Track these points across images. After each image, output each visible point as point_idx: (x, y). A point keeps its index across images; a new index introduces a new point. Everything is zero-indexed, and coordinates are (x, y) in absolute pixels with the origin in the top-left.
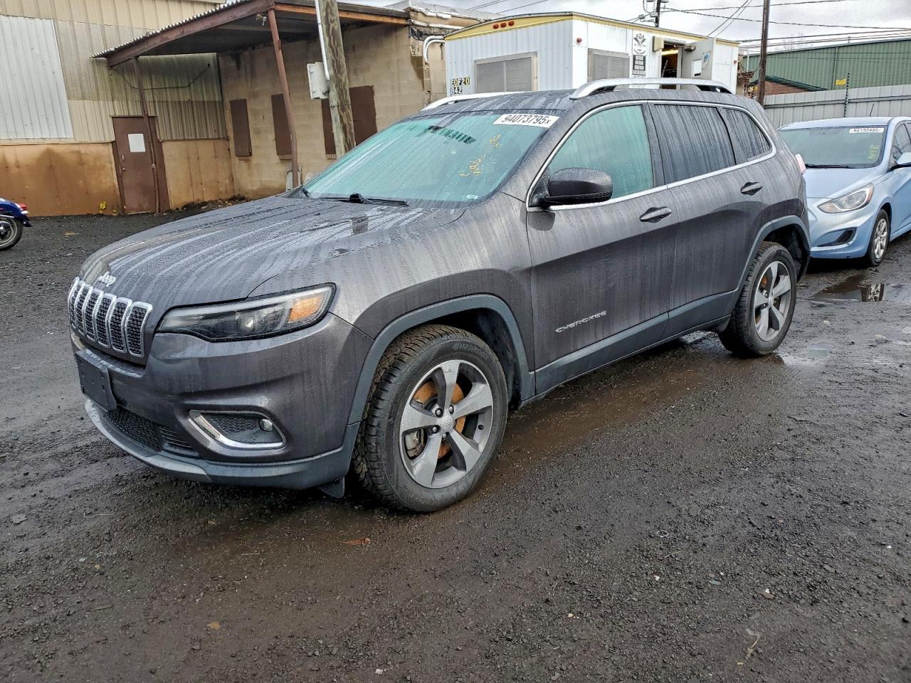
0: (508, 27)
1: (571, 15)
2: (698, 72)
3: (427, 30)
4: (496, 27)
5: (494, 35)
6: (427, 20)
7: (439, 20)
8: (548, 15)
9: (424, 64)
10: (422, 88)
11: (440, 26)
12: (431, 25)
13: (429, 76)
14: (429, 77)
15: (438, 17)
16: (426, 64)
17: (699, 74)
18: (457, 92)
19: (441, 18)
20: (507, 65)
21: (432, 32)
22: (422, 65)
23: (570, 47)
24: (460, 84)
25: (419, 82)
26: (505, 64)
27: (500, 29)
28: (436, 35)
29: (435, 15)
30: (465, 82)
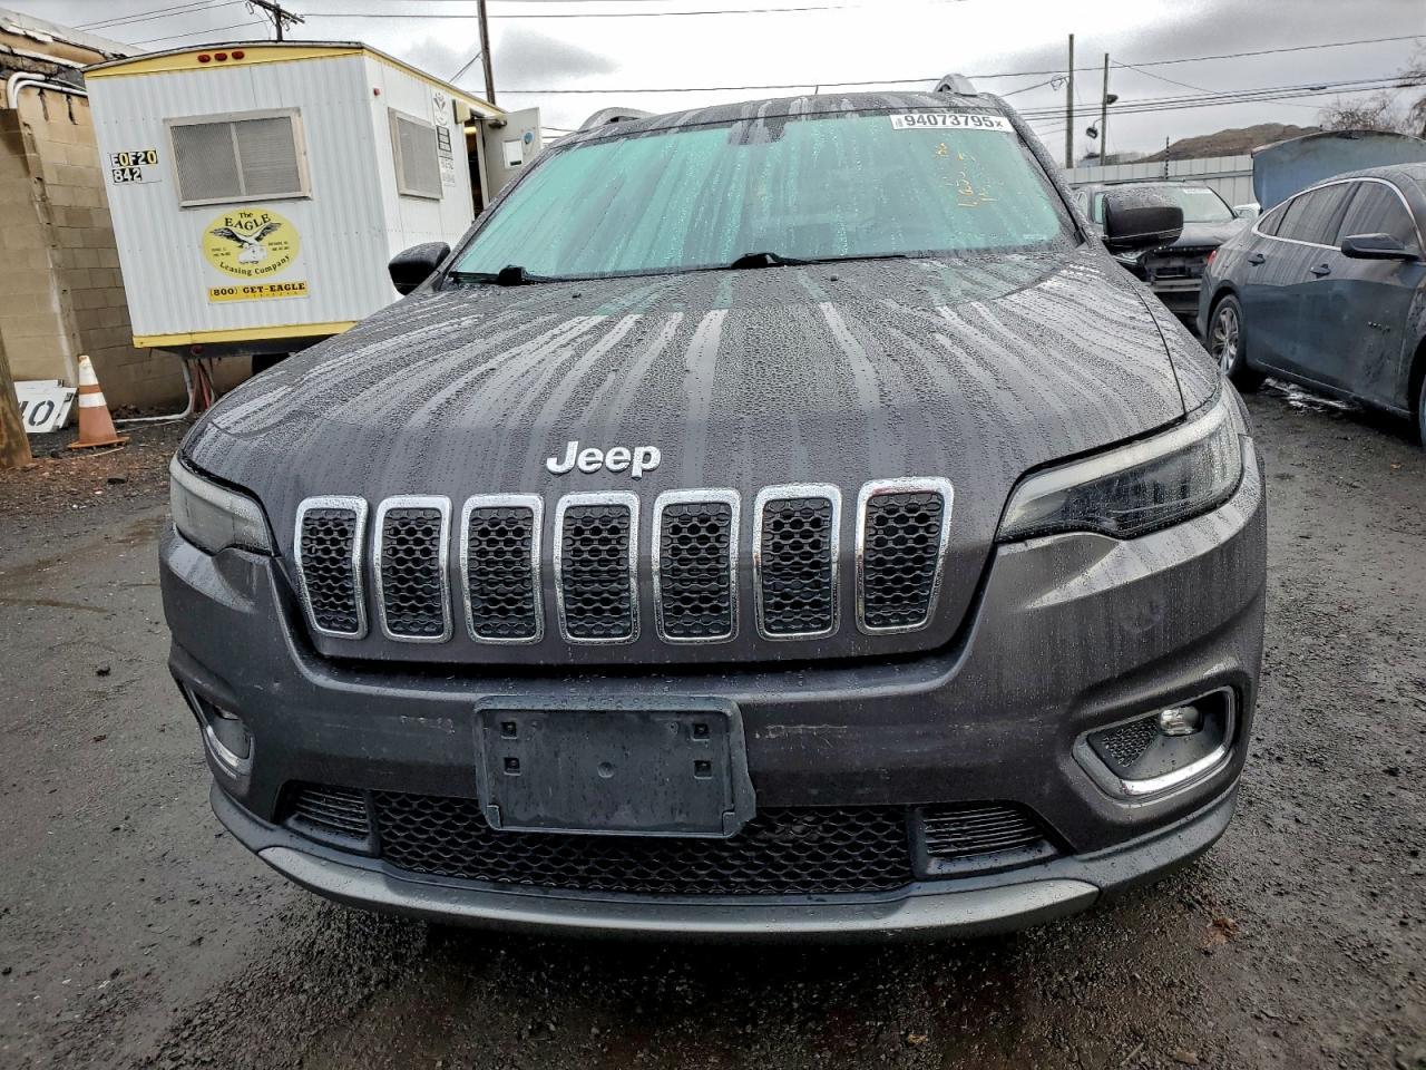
0: (230, 61)
1: (360, 47)
2: (517, 160)
3: (10, 60)
4: (204, 59)
5: (201, 73)
6: (10, 40)
7: (28, 42)
8: (312, 45)
9: (22, 126)
10: (21, 170)
11: (33, 54)
12: (16, 51)
13: (34, 149)
14: (35, 151)
15: (27, 37)
16: (25, 125)
17: (520, 163)
18: (129, 177)
19: (34, 40)
20: (237, 130)
21: (20, 64)
22: (19, 128)
23: (365, 101)
24: (136, 163)
25: (16, 160)
26: (233, 127)
27: (213, 63)
28: (29, 72)
29: (21, 32)
30: (146, 160)
